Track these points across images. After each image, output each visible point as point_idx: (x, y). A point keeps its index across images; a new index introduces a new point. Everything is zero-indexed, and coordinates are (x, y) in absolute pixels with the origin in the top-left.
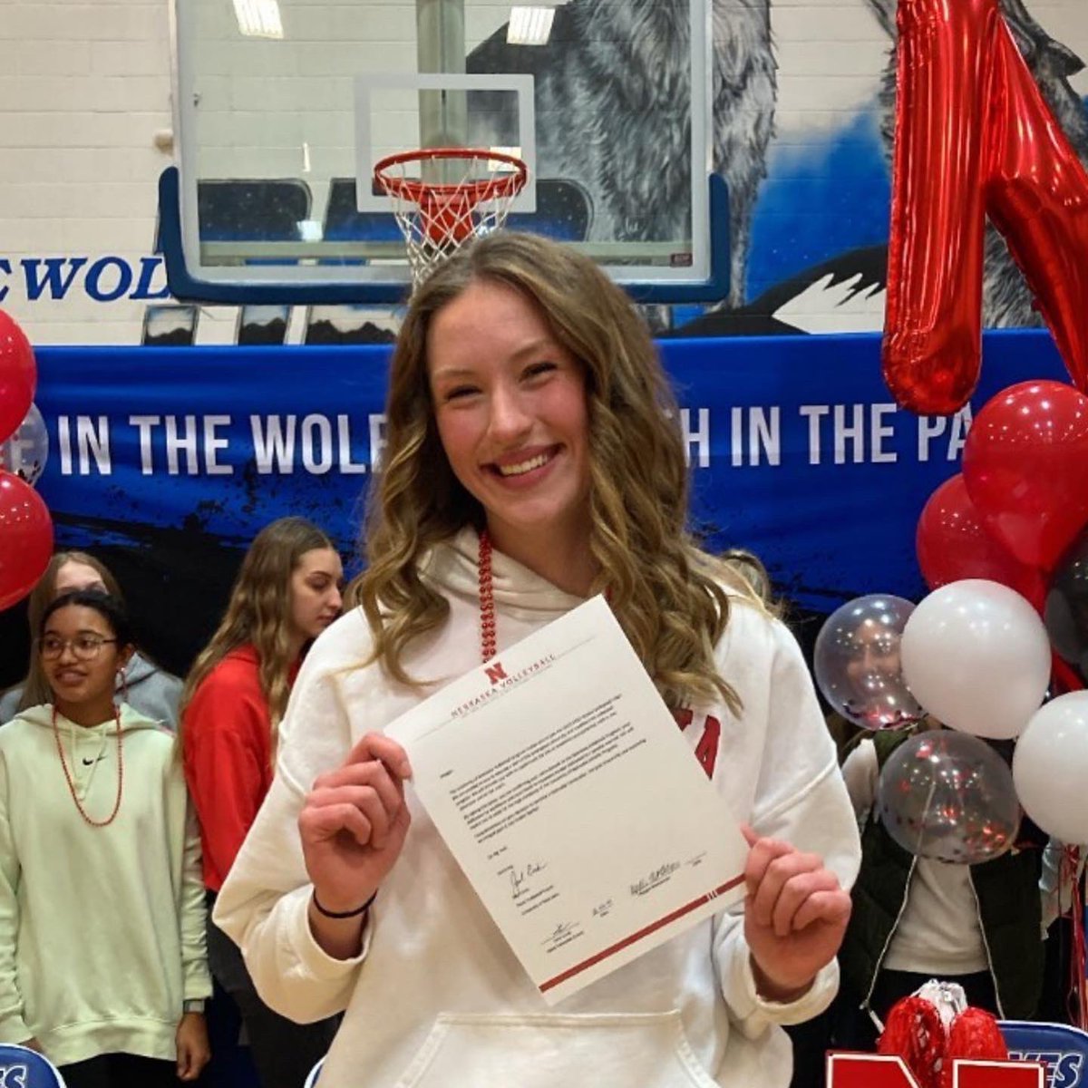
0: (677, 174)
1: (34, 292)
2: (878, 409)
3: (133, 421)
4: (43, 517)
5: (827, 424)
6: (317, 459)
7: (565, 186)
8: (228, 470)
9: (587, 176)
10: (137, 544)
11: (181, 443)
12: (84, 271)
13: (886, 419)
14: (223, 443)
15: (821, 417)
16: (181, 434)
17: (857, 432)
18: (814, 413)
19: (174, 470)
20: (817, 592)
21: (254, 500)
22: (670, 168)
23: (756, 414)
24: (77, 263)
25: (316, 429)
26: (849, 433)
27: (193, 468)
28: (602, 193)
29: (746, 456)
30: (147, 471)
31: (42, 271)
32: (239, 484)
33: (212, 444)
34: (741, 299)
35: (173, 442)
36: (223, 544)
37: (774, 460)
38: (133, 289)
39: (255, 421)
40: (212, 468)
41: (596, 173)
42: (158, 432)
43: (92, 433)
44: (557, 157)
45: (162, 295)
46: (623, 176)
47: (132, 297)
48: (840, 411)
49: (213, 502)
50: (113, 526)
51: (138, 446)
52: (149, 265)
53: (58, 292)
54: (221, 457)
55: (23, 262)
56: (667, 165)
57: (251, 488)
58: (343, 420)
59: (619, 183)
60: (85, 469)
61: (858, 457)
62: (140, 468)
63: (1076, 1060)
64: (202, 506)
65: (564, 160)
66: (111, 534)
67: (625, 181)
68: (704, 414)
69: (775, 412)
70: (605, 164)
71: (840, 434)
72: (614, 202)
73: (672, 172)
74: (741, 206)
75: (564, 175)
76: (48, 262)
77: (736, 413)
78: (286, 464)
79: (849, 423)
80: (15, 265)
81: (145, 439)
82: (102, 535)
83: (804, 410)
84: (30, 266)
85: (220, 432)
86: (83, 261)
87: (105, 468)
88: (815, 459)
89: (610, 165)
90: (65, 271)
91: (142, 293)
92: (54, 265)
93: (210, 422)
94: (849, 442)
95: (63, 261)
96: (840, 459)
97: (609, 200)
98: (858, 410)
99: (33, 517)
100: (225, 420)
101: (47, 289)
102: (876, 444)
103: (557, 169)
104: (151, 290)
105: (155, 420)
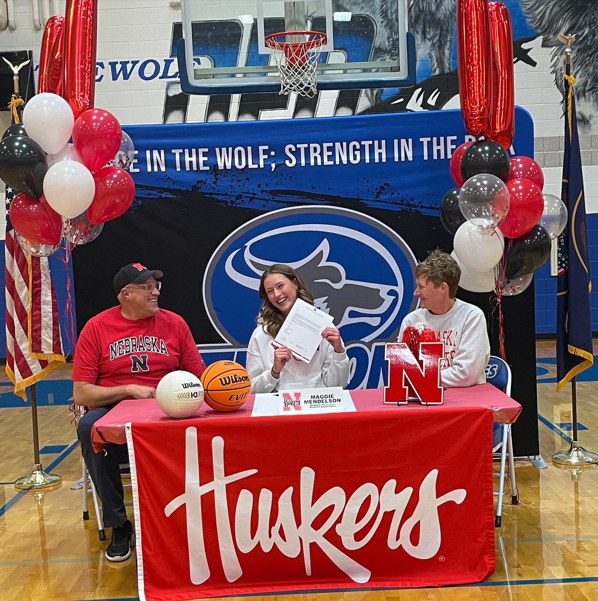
0: (417, 9)
1: (115, 77)
2: (449, 139)
3: (173, 151)
4: (132, 183)
5: (430, 144)
6: (240, 164)
7: (363, 17)
8: (208, 168)
9: (373, 12)
10: (175, 197)
11: (191, 159)
12: (138, 66)
13: (453, 142)
14: (206, 159)
15: (428, 142)
16: (190, 156)
17: (442, 147)
18: (425, 140)
19: (188, 169)
20: (428, 208)
21: (217, 179)
22: (414, 6)
23: (403, 141)
24: (135, 63)
25: (240, 152)
26: (439, 148)
27: (195, 168)
28: (381, 20)
29: (400, 157)
30: (179, 169)
31: (119, 67)
32: (212, 173)
33: (202, 159)
34: (449, 69)
35: (187, 159)
36: (206, 196)
37: (410, 158)
38: (160, 74)
39: (217, 150)
40: (202, 168)
41: (378, 11)
42: (182, 155)
43: (159, 156)
44: (359, 4)
45: (174, 76)
46: (391, 11)
47: (160, 78)
48: (435, 139)
49: (202, 180)
50: (166, 190)
51: (175, 161)
52: (168, 63)
53: (126, 77)
54: (205, 163)
55: (110, 63)
56: (412, 5)
57: (216, 174)
58: (249, 148)
59: (389, 15)
60: (156, 169)
61: (442, 157)
62: (176, 169)
63: (495, 367)
64: (198, 182)
65: (362, 5)
66: (166, 193)
67: (392, 14)
68: (383, 142)
69: (410, 140)
70: (382, 6)
71: (435, 148)
72: (387, 24)
73: (415, 8)
74: (448, 23)
75: (363, 12)
76: (121, 63)
77: (396, 141)
78: (229, 166)
79: (438, 144)
80: (106, 64)
81: (178, 158)
82: (163, 194)
83: (421, 140)
84: (113, 65)
85: (204, 154)
86: (138, 62)
87: (163, 169)
88: (426, 158)
89: (385, 6)
90: (129, 66)
91: (165, 76)
92: (124, 64)
93: (201, 151)
94: (439, 151)
95: (128, 62)
96: (435, 157)
97: (384, 24)
98: (442, 139)
99: (128, 183)
100: (206, 150)
101: (121, 75)
102: (449, 152)
103: (359, 9)
104: (169, 75)
105: (181, 151)
